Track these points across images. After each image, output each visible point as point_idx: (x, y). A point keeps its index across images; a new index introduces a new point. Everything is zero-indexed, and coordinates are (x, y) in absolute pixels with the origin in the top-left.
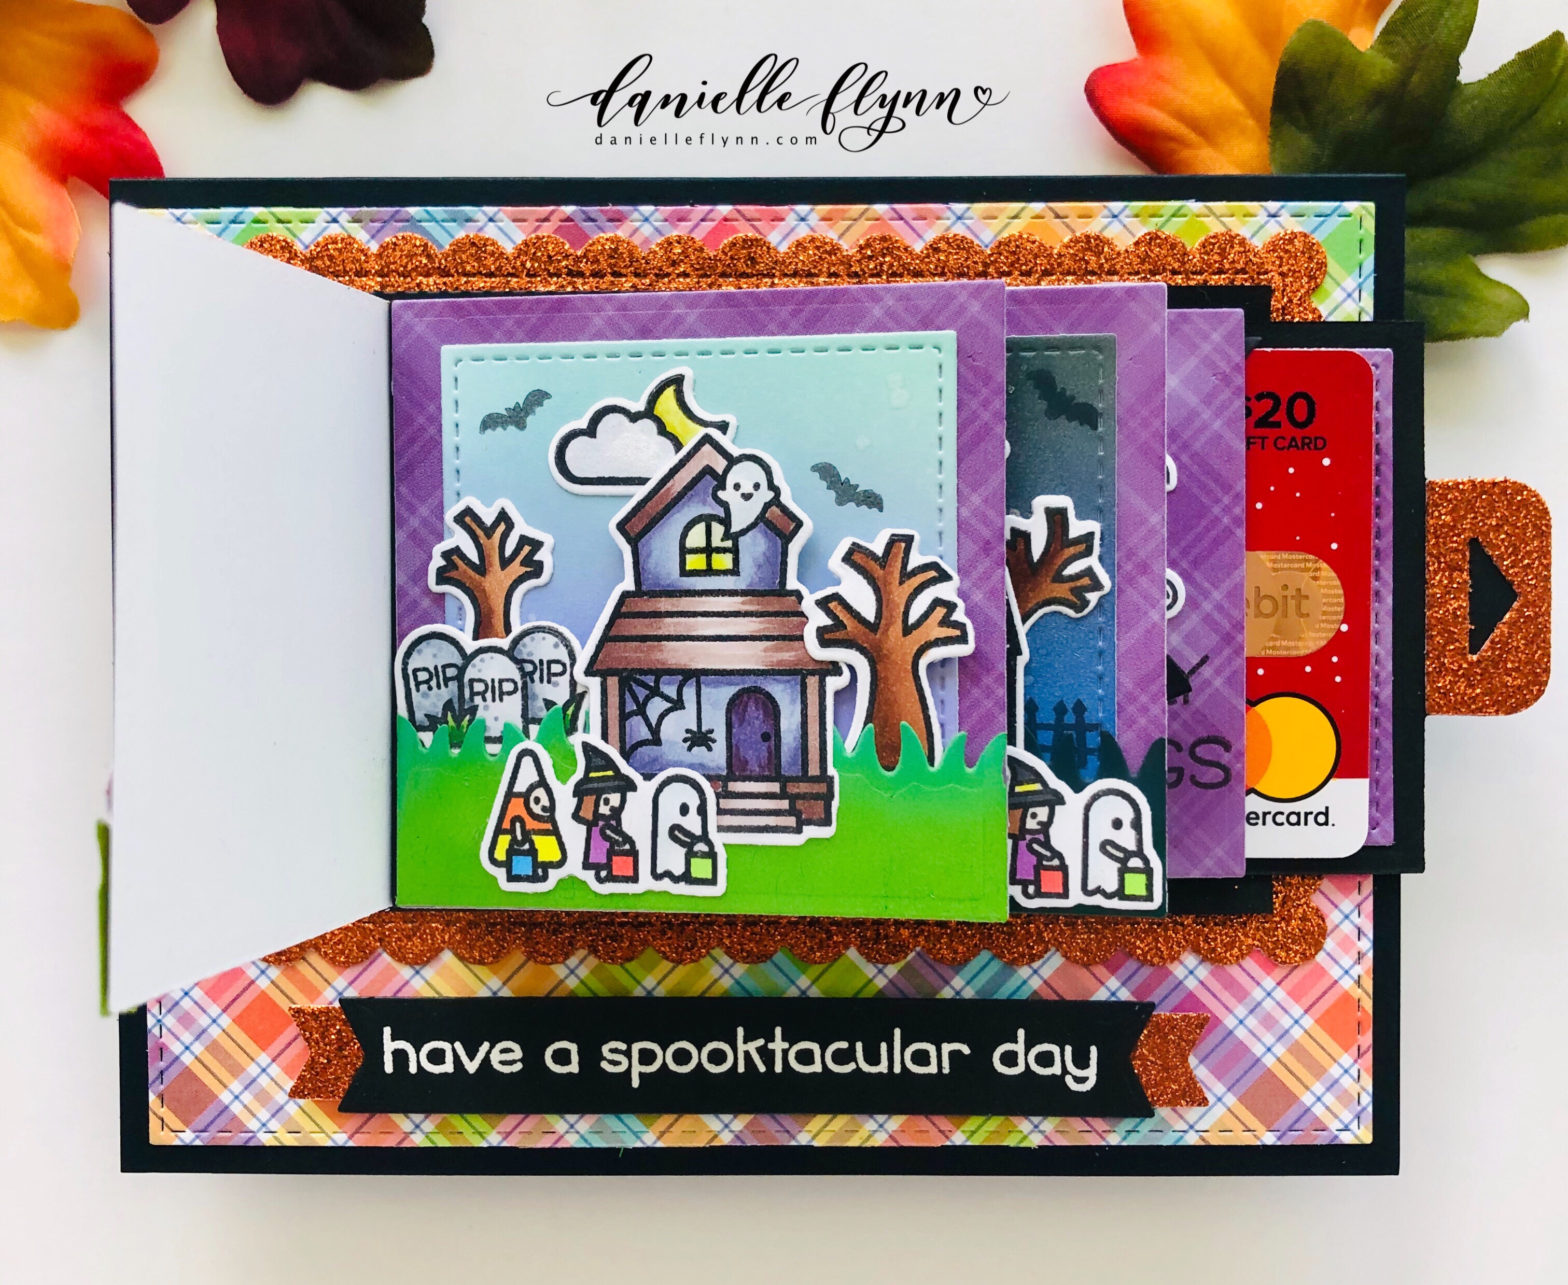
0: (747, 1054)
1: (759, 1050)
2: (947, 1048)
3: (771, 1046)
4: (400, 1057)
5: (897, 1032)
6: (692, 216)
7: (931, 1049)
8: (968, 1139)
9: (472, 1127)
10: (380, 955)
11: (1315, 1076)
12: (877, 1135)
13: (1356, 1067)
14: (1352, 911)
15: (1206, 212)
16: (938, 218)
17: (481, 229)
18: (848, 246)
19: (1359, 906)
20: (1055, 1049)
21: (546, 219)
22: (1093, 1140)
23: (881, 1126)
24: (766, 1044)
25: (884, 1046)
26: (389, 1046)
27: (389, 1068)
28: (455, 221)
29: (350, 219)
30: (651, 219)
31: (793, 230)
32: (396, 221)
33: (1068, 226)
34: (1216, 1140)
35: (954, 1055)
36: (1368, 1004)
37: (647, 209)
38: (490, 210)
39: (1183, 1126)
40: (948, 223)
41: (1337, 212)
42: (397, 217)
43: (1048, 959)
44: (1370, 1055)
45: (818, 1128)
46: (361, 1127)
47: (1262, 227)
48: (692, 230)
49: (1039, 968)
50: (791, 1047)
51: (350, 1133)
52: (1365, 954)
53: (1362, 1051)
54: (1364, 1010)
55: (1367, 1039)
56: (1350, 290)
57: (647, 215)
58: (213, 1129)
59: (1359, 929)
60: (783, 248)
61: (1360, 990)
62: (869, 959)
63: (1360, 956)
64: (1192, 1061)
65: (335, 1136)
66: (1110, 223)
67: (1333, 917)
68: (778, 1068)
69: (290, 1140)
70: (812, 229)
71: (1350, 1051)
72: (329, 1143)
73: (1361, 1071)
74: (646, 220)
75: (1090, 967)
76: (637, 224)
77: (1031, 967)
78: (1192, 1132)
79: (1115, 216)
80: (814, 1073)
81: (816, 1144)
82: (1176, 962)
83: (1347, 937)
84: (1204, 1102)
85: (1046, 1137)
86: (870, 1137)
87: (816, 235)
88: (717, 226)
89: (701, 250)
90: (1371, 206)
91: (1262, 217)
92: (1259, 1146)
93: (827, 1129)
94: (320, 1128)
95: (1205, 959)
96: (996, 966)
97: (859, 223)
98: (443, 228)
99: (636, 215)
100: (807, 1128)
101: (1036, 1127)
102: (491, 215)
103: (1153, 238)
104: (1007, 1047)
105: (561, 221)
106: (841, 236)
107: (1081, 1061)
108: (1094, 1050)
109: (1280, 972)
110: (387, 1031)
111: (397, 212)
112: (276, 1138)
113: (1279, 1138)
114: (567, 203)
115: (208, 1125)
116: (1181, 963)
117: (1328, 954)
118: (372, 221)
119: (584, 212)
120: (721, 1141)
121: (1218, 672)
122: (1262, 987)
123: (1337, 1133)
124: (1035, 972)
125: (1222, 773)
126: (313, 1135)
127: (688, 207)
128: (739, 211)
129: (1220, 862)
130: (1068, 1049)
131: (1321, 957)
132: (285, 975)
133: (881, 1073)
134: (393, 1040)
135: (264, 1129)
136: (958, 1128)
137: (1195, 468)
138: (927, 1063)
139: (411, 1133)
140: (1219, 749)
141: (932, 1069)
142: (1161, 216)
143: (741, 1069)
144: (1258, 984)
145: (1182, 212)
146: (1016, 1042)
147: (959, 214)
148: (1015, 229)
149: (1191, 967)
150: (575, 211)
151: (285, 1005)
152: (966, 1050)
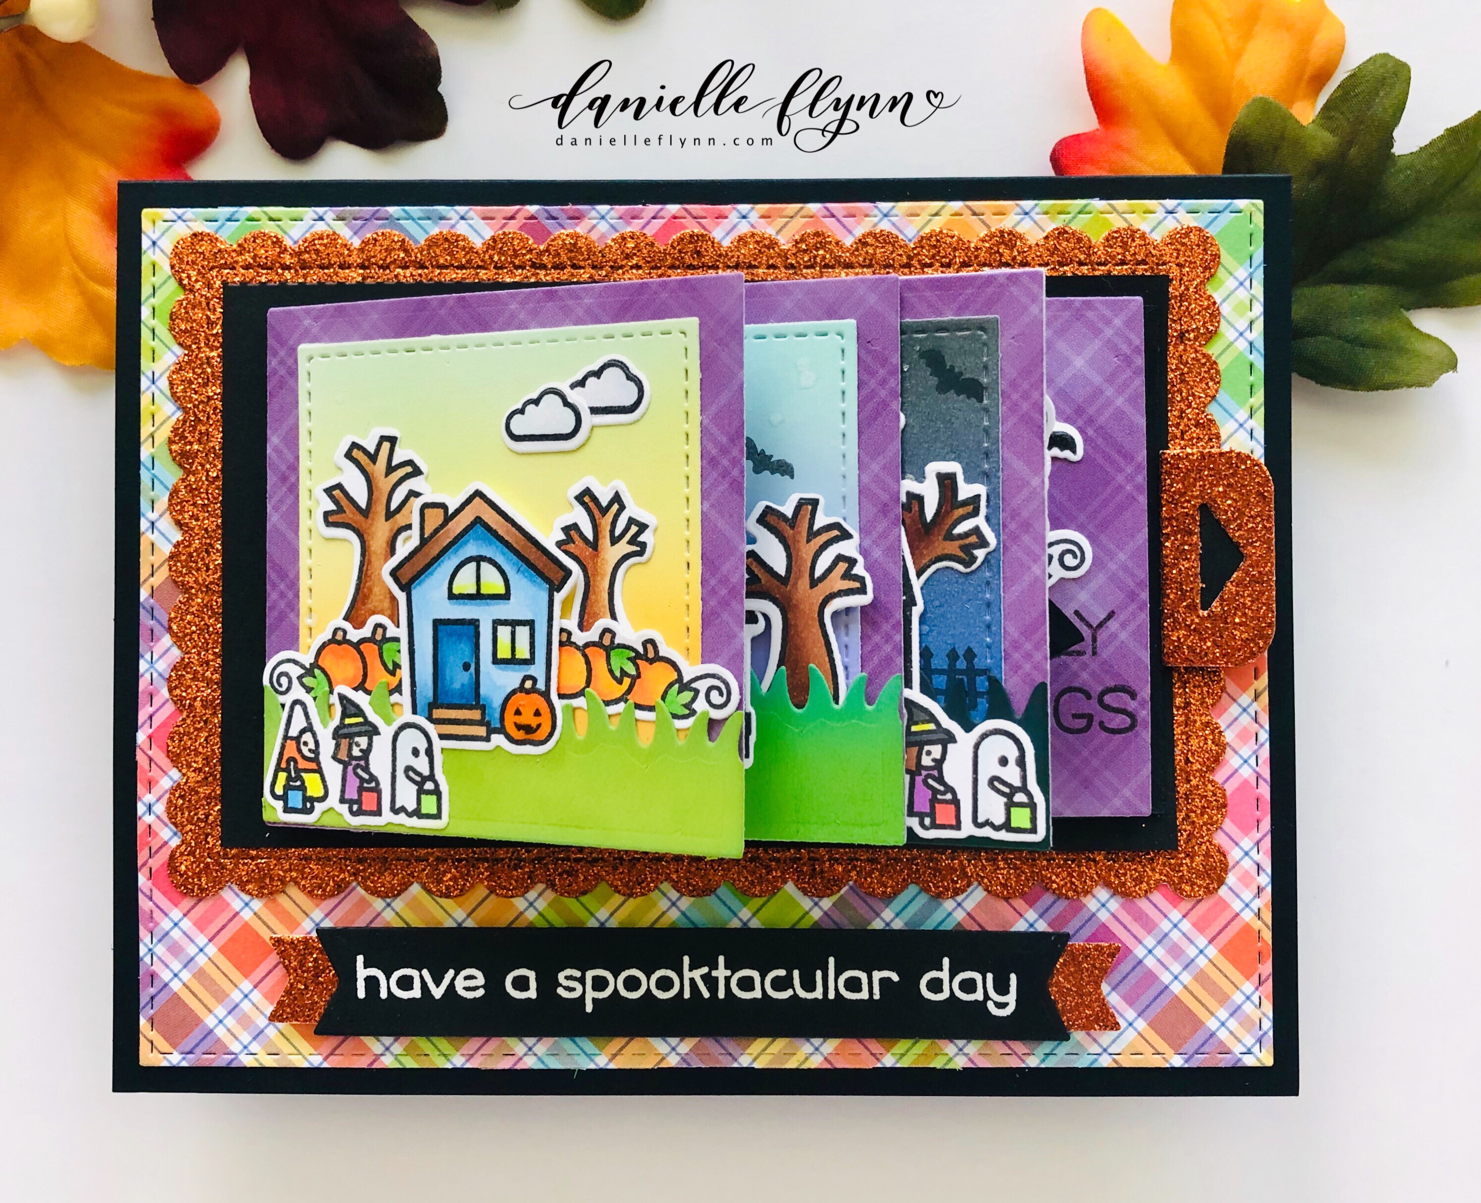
0: (692, 981)
1: (702, 977)
2: (877, 975)
3: (714, 973)
4: (371, 982)
5: (831, 960)
6: (644, 214)
7: (863, 976)
8: (897, 1062)
9: (439, 1050)
10: (354, 889)
11: (1219, 1002)
12: (813, 1058)
13: (1257, 994)
14: (1252, 849)
15: (1110, 209)
16: (867, 216)
17: (453, 226)
18: (785, 242)
19: (1258, 843)
20: (978, 977)
21: (512, 218)
22: (1013, 1062)
23: (817, 1049)
24: (710, 972)
25: (819, 974)
26: (362, 973)
27: (361, 994)
28: (429, 219)
29: (335, 217)
30: (607, 217)
31: (735, 226)
32: (377, 219)
33: (983, 222)
34: (1127, 1062)
35: (882, 981)
36: (1267, 935)
37: (603, 208)
38: (462, 209)
39: (1096, 1049)
40: (876, 220)
41: (1230, 209)
42: (377, 215)
43: (972, 892)
44: (1270, 983)
45: (759, 1051)
46: (335, 1049)
47: (1160, 223)
48: (644, 227)
49: (963, 900)
50: (733, 974)
51: (325, 1055)
52: (1264, 889)
53: (1263, 978)
54: (1263, 940)
55: (1267, 968)
56: (1241, 279)
57: (603, 213)
58: (198, 1051)
59: (1258, 865)
60: (726, 243)
61: (1260, 922)
62: (805, 892)
63: (1260, 890)
64: (1105, 988)
65: (311, 1058)
66: (1022, 219)
67: (1234, 854)
68: (721, 994)
69: (269, 1062)
70: (752, 226)
71: (1251, 979)
72: (305, 1065)
73: (1262, 998)
74: (603, 218)
75: (1010, 900)
76: (594, 222)
77: (956, 901)
78: (1105, 1055)
79: (1026, 214)
80: (755, 999)
81: (756, 1065)
82: (1089, 896)
83: (1247, 872)
84: (1116, 1026)
85: (970, 1060)
86: (807, 1059)
87: (755, 231)
88: (665, 224)
89: (652, 245)
90: (1260, 203)
91: (1161, 214)
92: (1167, 1068)
93: (767, 1051)
94: (298, 1050)
95: (1115, 893)
96: (923, 898)
97: (795, 220)
98: (419, 225)
99: (593, 214)
100: (749, 1051)
101: (961, 1050)
102: (462, 213)
103: (1061, 233)
104: (933, 974)
105: (526, 219)
106: (778, 233)
107: (1002, 988)
108: (1013, 977)
109: (1186, 905)
110: (360, 959)
111: (378, 211)
112: (257, 1060)
113: (1186, 1061)
114: (531, 203)
115: (194, 1048)
116: (1094, 896)
117: (1230, 889)
118: (355, 219)
119: (546, 211)
120: (668, 1063)
121: (1123, 625)
122: (1169, 919)
123: (1240, 1056)
124: (959, 905)
125: (1129, 720)
126: (290, 1057)
127: (641, 206)
128: (686, 210)
129: (1128, 803)
130: (990, 976)
131: (1223, 891)
132: (267, 908)
133: (816, 999)
134: (365, 968)
135: (246, 1052)
136: (888, 1051)
137: (1100, 441)
138: (859, 990)
139: (382, 1055)
140: (1126, 697)
141: (864, 995)
142: (1069, 213)
143: (687, 995)
144: (1166, 916)
145: (1088, 209)
146: (942, 970)
147: (885, 212)
148: (936, 225)
149: (1103, 900)
150: (538, 210)
151: (266, 935)
152: (895, 977)
